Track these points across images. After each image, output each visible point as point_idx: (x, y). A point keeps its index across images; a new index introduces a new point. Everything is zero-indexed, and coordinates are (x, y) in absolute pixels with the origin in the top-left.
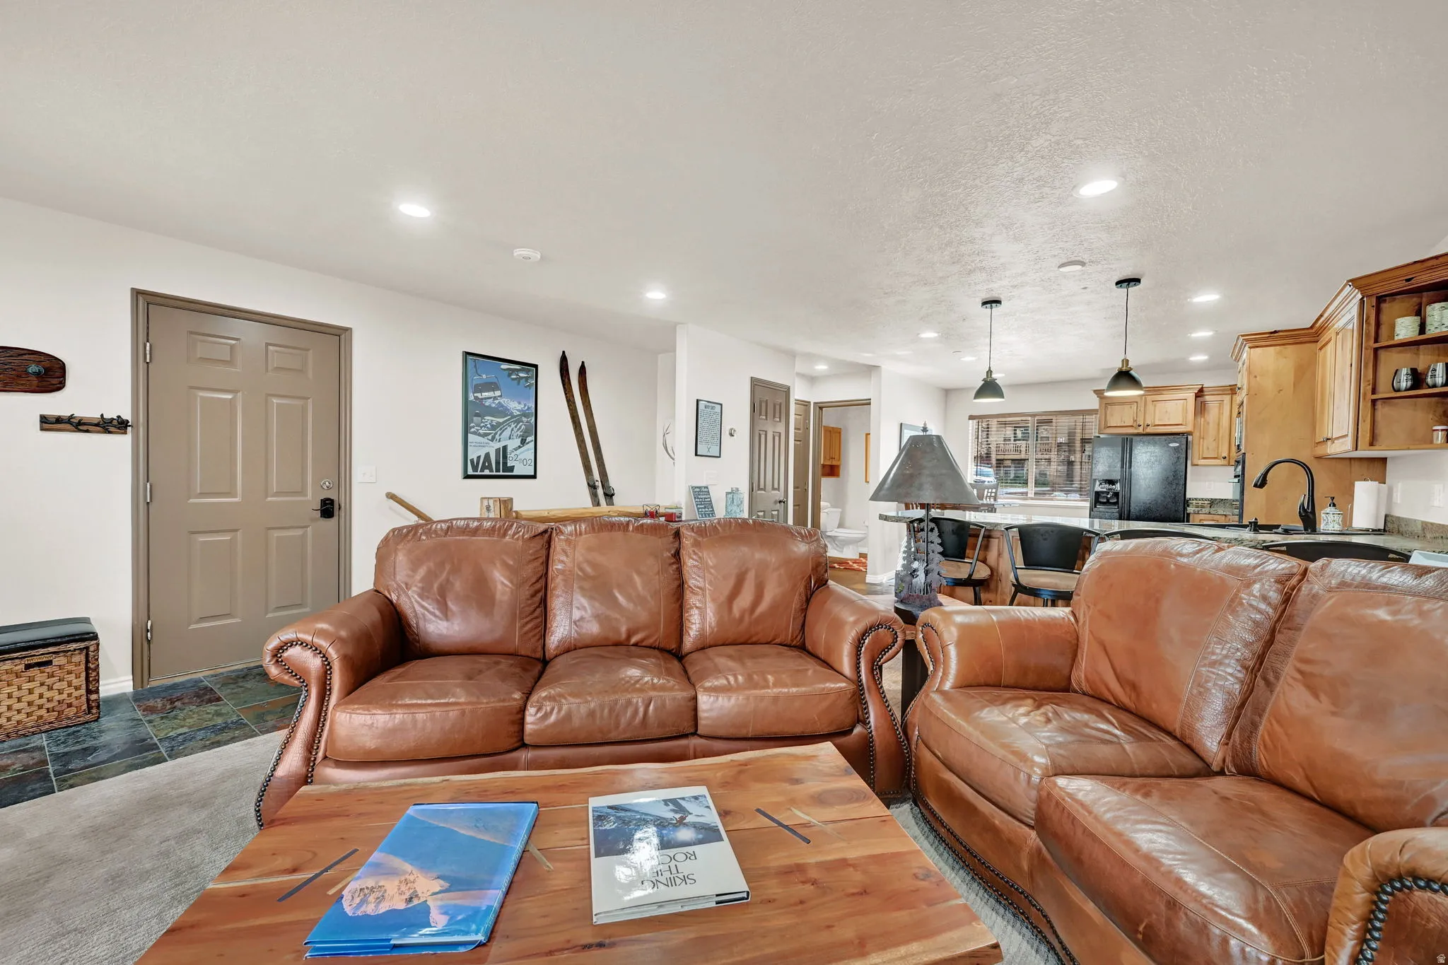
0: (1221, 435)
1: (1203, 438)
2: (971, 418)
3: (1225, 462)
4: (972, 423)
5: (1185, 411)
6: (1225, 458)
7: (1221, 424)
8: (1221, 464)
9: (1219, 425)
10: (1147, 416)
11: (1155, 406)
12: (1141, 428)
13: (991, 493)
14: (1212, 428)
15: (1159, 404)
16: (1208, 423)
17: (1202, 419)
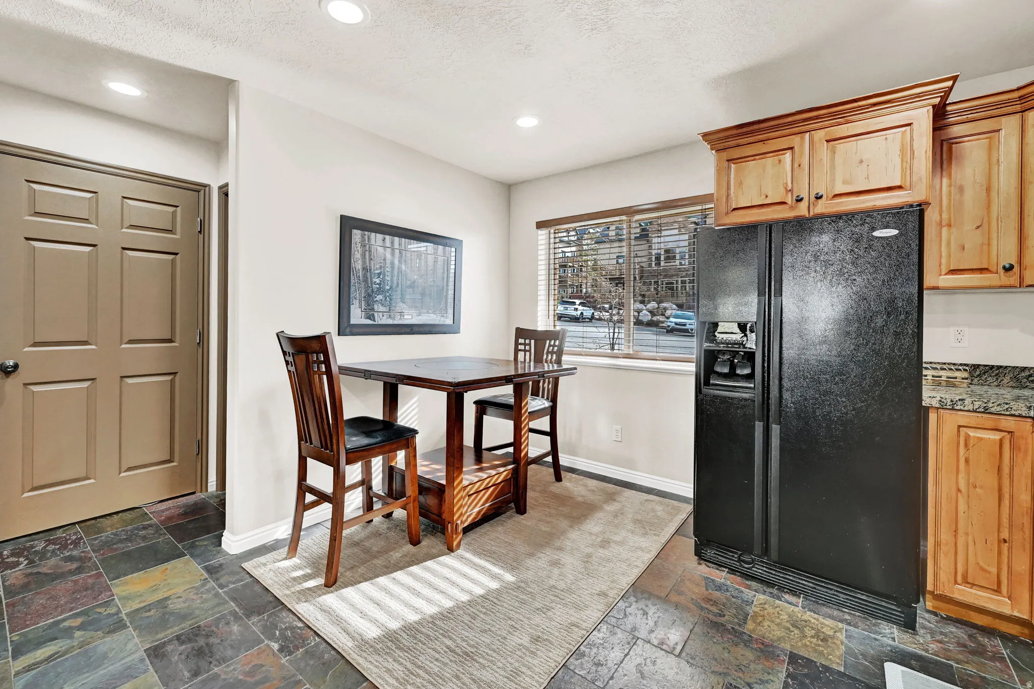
0: (994, 214)
1: (949, 225)
2: (541, 225)
3: (1005, 279)
4: (543, 234)
5: (908, 153)
6: (1011, 267)
7: (995, 185)
8: (999, 283)
9: (988, 190)
10: (816, 175)
11: (834, 152)
12: (803, 205)
13: (554, 346)
14: (971, 199)
15: (841, 146)
16: (961, 189)
17: (945, 181)
